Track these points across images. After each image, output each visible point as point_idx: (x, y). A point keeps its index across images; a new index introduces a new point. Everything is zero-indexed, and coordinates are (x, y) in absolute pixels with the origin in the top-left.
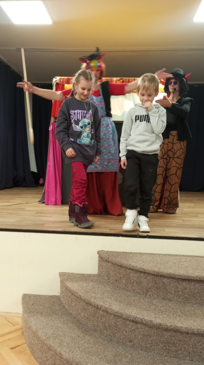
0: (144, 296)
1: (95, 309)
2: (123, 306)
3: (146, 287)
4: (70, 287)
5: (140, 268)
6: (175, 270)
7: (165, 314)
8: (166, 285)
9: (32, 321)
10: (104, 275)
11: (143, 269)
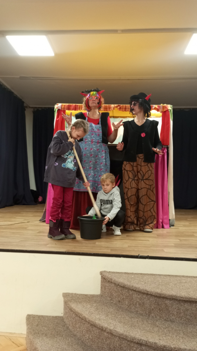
0: (147, 318)
1: (100, 331)
2: (127, 328)
3: (149, 308)
4: (74, 308)
5: (143, 289)
6: (176, 292)
7: (169, 336)
8: (168, 306)
9: (37, 342)
10: (107, 295)
11: (146, 290)
